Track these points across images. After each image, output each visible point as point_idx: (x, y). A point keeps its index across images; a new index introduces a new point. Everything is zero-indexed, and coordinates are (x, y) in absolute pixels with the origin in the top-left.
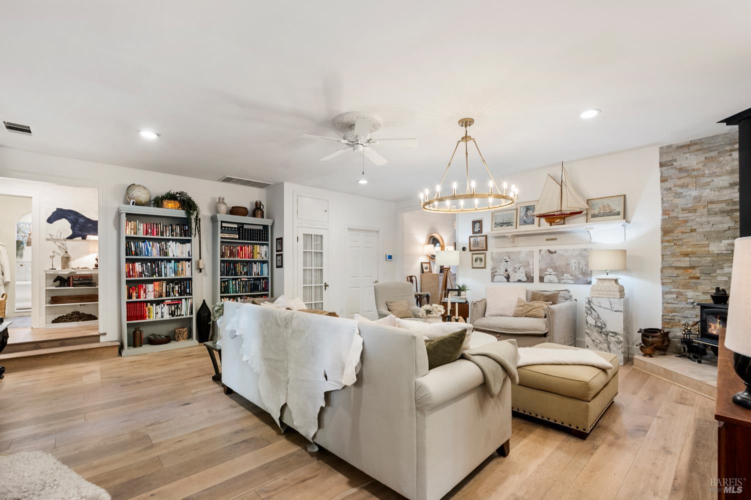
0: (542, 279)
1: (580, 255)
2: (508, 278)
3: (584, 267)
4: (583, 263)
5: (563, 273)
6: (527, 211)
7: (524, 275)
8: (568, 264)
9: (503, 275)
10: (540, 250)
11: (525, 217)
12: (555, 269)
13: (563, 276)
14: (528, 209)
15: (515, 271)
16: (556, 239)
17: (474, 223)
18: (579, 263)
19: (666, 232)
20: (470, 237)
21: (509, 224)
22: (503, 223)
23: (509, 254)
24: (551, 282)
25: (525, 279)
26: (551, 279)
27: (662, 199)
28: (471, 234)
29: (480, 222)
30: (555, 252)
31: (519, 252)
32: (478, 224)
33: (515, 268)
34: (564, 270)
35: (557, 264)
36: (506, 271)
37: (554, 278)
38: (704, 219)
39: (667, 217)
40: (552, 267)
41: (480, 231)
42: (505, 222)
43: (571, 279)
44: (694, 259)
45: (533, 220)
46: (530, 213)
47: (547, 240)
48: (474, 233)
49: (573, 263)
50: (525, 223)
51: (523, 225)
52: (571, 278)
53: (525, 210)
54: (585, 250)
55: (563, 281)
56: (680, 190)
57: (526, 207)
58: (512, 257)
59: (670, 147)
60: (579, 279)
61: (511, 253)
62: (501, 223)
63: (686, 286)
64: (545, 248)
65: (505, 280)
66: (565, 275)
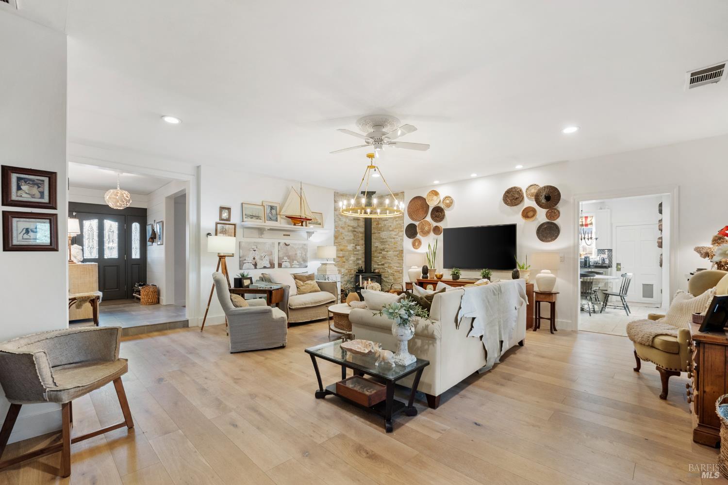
0: (280, 265)
1: (303, 248)
2: (255, 265)
3: (304, 256)
4: (304, 253)
5: (293, 260)
6: (271, 210)
7: (268, 262)
8: (296, 254)
9: (251, 263)
10: (279, 243)
11: (270, 215)
12: (289, 257)
13: (293, 262)
14: (272, 208)
15: (261, 259)
16: (289, 235)
17: (222, 209)
18: (302, 253)
19: (336, 237)
20: (217, 224)
21: (258, 217)
22: (253, 216)
23: (256, 244)
24: (286, 267)
25: (269, 266)
26: (286, 265)
27: (335, 220)
28: (218, 221)
29: (229, 209)
30: (289, 245)
31: (265, 243)
32: (227, 211)
33: (262, 257)
34: (294, 258)
35: (290, 254)
36: (254, 259)
37: (288, 264)
38: (347, 234)
39: (336, 230)
40: (287, 256)
41: (229, 219)
42: (254, 215)
43: (298, 265)
44: (344, 253)
45: (277, 218)
46: (274, 212)
47: (284, 235)
48: (221, 219)
49: (299, 253)
50: (271, 219)
51: (269, 220)
52: (298, 263)
53: (270, 208)
54: (305, 245)
55: (293, 266)
56: (340, 217)
57: (271, 206)
58: (259, 247)
59: (338, 193)
60: (301, 264)
61: (258, 243)
62: (251, 215)
63: (342, 267)
64: (282, 241)
65: (253, 267)
66: (295, 262)
